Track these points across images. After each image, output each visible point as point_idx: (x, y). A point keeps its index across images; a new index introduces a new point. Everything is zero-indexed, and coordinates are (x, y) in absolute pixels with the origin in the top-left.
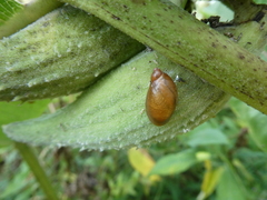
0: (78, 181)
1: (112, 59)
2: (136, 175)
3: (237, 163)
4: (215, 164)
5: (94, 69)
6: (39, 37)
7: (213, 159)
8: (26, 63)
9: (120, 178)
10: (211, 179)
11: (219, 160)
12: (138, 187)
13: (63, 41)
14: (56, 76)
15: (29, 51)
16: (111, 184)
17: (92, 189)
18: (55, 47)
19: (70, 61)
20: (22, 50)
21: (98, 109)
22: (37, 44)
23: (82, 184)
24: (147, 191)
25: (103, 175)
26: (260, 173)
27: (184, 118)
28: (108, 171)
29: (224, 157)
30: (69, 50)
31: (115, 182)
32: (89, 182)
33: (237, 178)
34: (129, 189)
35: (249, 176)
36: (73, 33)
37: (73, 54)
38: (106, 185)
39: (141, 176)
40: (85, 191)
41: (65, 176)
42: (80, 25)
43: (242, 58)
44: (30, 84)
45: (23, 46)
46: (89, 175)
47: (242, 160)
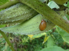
0: (14, 39)
1: (32, 16)
2: (28, 38)
3: (52, 35)
4: (47, 35)
5: (28, 18)
6: (16, 10)
7: (47, 34)
8: (12, 16)
9: (24, 38)
10: (46, 39)
11: (48, 35)
12: (29, 40)
13: (22, 12)
14: (19, 19)
15: (13, 14)
16: (22, 40)
17: (18, 41)
18: (20, 13)
19: (23, 16)
20: (11, 13)
21: (27, 26)
22: (15, 12)
23: (15, 40)
24: (31, 41)
25: (20, 38)
26: (57, 37)
27: (47, 29)
28: (21, 37)
29: (49, 34)
30: (23, 14)
31: (23, 39)
32: (17, 39)
33: (52, 39)
34: (27, 41)
35: (54, 38)
36: (24, 10)
37: (23, 15)
38: (21, 40)
39: (30, 38)
40: (16, 42)
41: (10, 38)
42: (26, 8)
43: (61, 19)
44: (13, 21)
45: (12, 12)
46: (17, 38)
47: (53, 34)
